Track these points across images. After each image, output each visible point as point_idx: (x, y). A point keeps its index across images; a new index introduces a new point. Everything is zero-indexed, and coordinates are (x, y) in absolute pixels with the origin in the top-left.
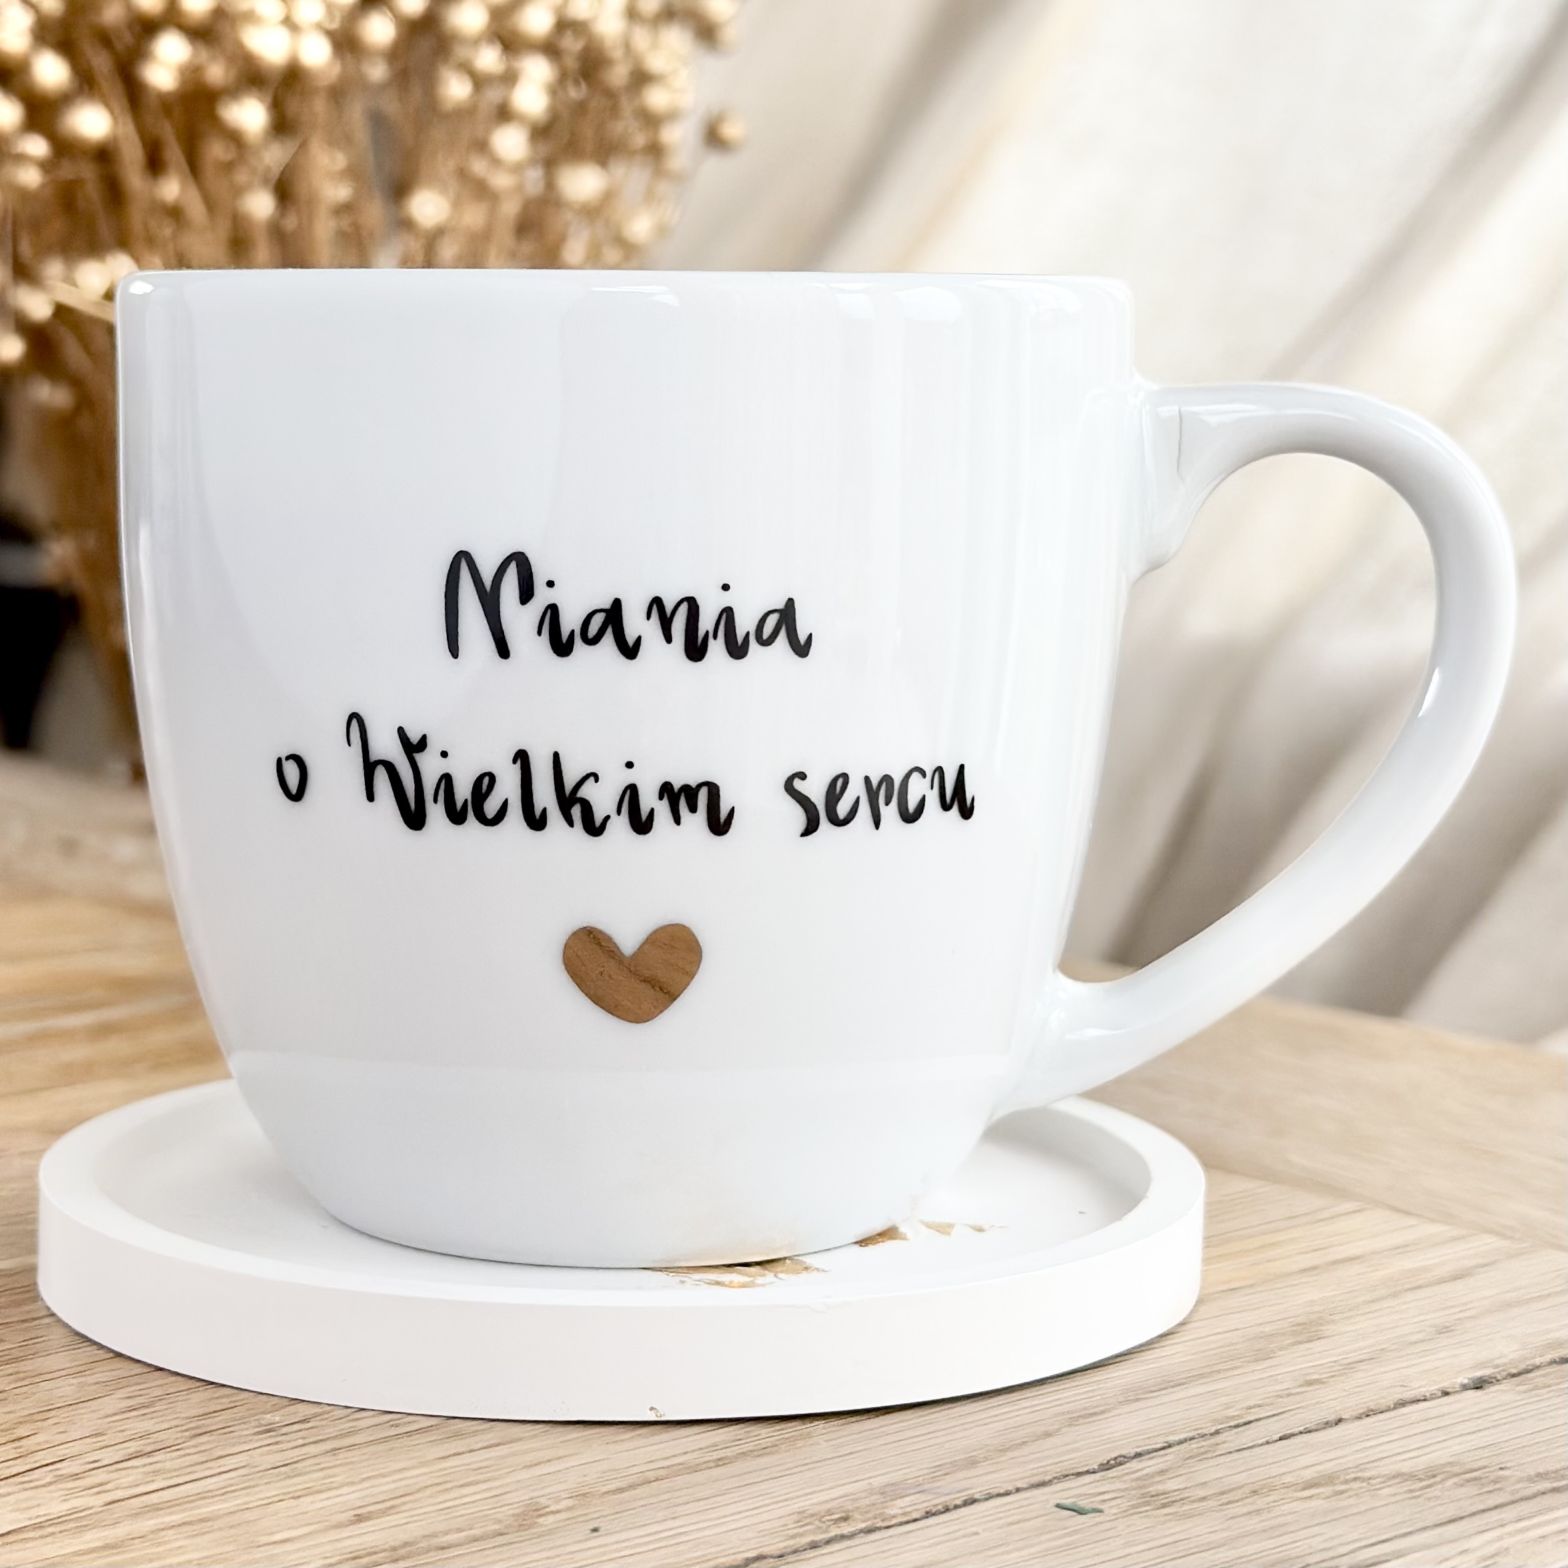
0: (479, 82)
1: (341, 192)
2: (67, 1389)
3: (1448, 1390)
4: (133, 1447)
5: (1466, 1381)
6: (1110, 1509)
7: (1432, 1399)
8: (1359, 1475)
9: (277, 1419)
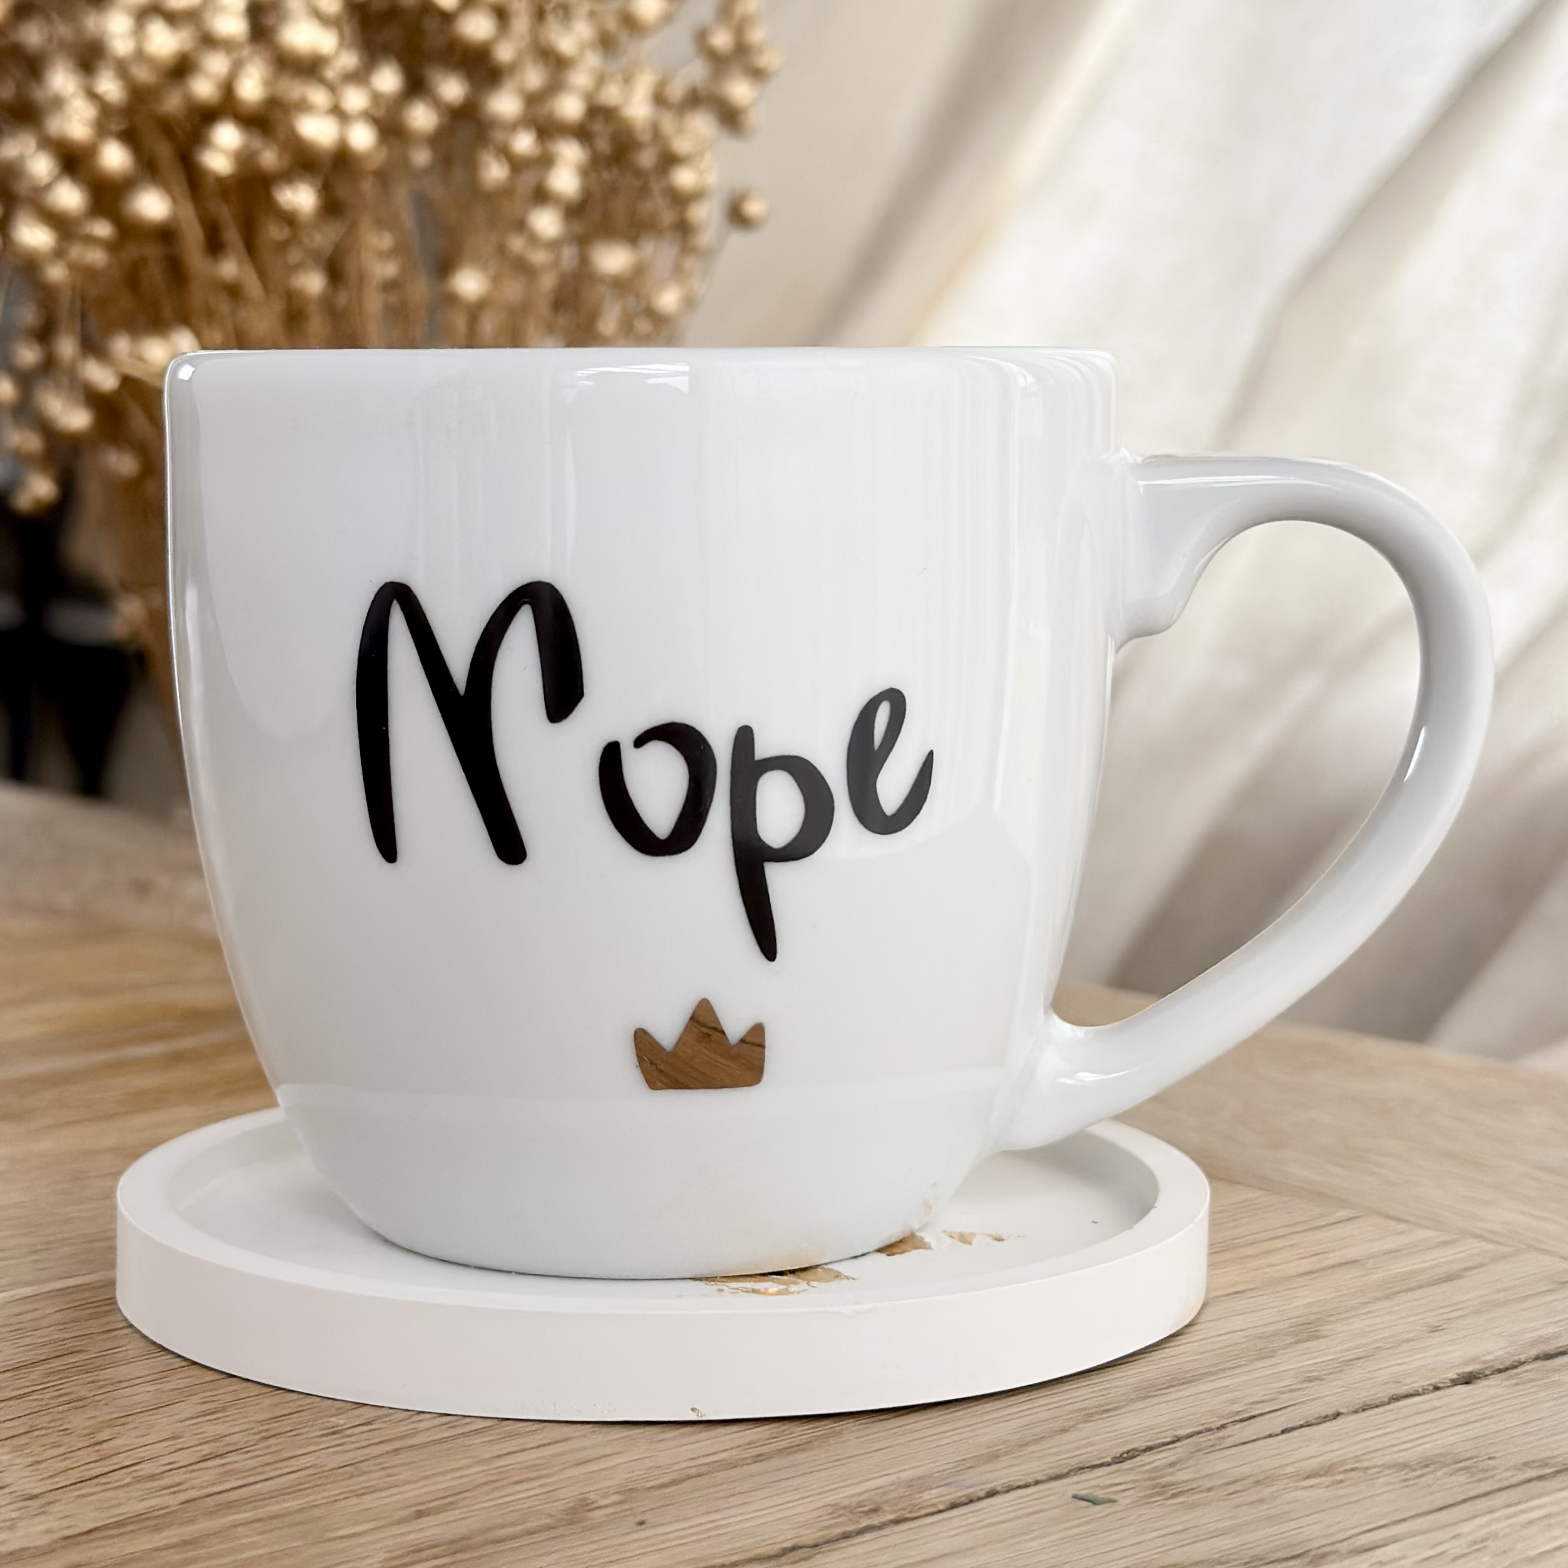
0: (517, 164)
1: (388, 270)
2: (145, 1394)
3: (1439, 1385)
4: (206, 1449)
5: (1455, 1376)
6: (1124, 1501)
7: (1424, 1394)
8: (1356, 1465)
9: (342, 1422)
